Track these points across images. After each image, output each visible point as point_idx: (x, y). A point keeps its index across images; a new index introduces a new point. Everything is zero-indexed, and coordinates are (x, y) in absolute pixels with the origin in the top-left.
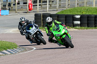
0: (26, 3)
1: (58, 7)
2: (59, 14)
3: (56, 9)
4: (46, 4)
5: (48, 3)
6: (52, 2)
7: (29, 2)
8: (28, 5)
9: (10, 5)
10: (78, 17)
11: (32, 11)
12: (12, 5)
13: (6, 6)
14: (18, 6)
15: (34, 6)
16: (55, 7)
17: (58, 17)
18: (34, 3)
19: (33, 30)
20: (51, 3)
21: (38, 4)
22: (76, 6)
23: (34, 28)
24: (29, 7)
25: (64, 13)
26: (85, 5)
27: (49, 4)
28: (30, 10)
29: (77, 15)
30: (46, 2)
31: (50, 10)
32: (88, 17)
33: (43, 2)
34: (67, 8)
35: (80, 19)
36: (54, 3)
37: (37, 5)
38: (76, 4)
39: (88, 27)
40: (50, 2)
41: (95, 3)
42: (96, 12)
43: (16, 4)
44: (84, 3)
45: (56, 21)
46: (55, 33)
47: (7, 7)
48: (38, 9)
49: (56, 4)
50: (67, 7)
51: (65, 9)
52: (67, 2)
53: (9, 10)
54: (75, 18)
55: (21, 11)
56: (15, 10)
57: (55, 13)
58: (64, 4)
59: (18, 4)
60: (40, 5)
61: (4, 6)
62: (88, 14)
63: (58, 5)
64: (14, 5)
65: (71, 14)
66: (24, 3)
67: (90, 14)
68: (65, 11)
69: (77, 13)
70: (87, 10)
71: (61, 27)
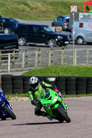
1: (23, 66)
2: (25, 75)
3: (21, 69)
4: (7, 62)
5: (9, 60)
6: (16, 58)
10: (53, 79)
16: (20, 66)
17: (24, 80)
20: (13, 60)
22: (49, 65)
26: (62, 63)
27: (11, 62)
29: (51, 77)
30: (7, 58)
31: (12, 70)
32: (67, 80)
33: (2, 59)
34: (36, 67)
35: (55, 83)
36: (18, 60)
38: (50, 62)
39: (67, 94)
40: (12, 58)
41: (77, 60)
42: (77, 73)
44: (60, 59)
45: (44, 83)
46: (44, 102)
49: (21, 61)
50: (36, 65)
51: (33, 68)
52: (36, 59)
54: (48, 81)
57: (19, 74)
58: (32, 61)
62: (66, 75)
63: (23, 63)
67: (69, 75)
68: (34, 71)
69: (50, 75)
70: (66, 70)
71: (52, 93)
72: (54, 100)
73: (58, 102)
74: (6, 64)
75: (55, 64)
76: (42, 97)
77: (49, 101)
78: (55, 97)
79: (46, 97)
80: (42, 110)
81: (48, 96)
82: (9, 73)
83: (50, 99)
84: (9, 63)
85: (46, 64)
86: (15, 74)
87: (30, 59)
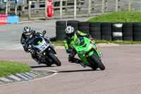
0: (44, 6)
1: (89, 12)
2: (92, 21)
3: (87, 15)
4: (73, 8)
5: (75, 6)
6: (82, 4)
7: (48, 4)
8: (46, 8)
9: (20, 8)
10: (120, 26)
11: (53, 17)
12: (23, 9)
13: (14, 10)
14: (32, 10)
15: (55, 10)
16: (86, 12)
17: (90, 26)
18: (55, 6)
19: (42, 46)
20: (80, 6)
21: (61, 7)
22: (116, 11)
23: (44, 42)
24: (48, 11)
25: (99, 21)
26: (129, 9)
27: (77, 8)
28: (49, 16)
29: (118, 23)
30: (73, 4)
32: (134, 26)
33: (68, 4)
34: (103, 13)
35: (122, 30)
36: (85, 6)
37: (59, 9)
38: (117, 7)
39: (134, 40)
40: (78, 4)
43: (30, 6)
44: (127, 5)
45: (79, 32)
46: (78, 49)
47: (16, 12)
48: (61, 14)
49: (87, 7)
50: (103, 11)
51: (100, 14)
52: (103, 5)
53: (19, 15)
54: (115, 27)
55: (36, 18)
56: (27, 16)
57: (85, 20)
59: (33, 6)
60: (63, 9)
61: (11, 10)
62: (133, 21)
63: (90, 9)
64: (27, 8)
65: (109, 21)
66: (41, 6)
67: (137, 21)
68: (100, 17)
69: (117, 21)
70: (133, 16)
71: (87, 41)
72: (89, 48)
73: (92, 49)
74: (72, 10)
75: (122, 10)
76: (77, 45)
77: (84, 49)
78: (89, 44)
79: (81, 45)
80: (76, 56)
81: (82, 44)
82: (76, 19)
83: (85, 46)
84: (75, 9)
85: (113, 10)
86: (81, 20)
87: (96, 5)
